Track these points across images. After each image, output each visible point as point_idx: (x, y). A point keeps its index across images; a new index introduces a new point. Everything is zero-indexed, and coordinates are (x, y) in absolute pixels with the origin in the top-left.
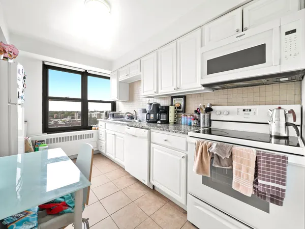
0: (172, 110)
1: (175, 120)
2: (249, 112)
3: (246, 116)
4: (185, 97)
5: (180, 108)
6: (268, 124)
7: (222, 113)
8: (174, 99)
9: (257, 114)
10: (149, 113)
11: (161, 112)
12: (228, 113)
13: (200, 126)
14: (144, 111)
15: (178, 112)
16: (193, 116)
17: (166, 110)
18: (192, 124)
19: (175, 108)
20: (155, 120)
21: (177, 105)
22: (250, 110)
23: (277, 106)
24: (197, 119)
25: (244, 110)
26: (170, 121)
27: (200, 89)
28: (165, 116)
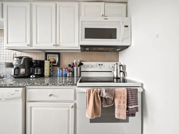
0: (47, 65)
1: (50, 73)
2: (101, 66)
3: (101, 68)
4: (59, 54)
5: (54, 62)
6: (112, 72)
7: (88, 66)
8: (48, 55)
9: (105, 67)
10: (17, 68)
11: (35, 66)
12: (92, 67)
13: (74, 76)
14: (11, 65)
15: (53, 66)
16: (67, 69)
17: (41, 64)
18: (68, 75)
19: (51, 63)
20: (27, 75)
21: (52, 60)
22: (102, 65)
23: (116, 63)
24: (71, 72)
25: (99, 65)
26: (45, 75)
27: (77, 48)
28: (39, 70)
